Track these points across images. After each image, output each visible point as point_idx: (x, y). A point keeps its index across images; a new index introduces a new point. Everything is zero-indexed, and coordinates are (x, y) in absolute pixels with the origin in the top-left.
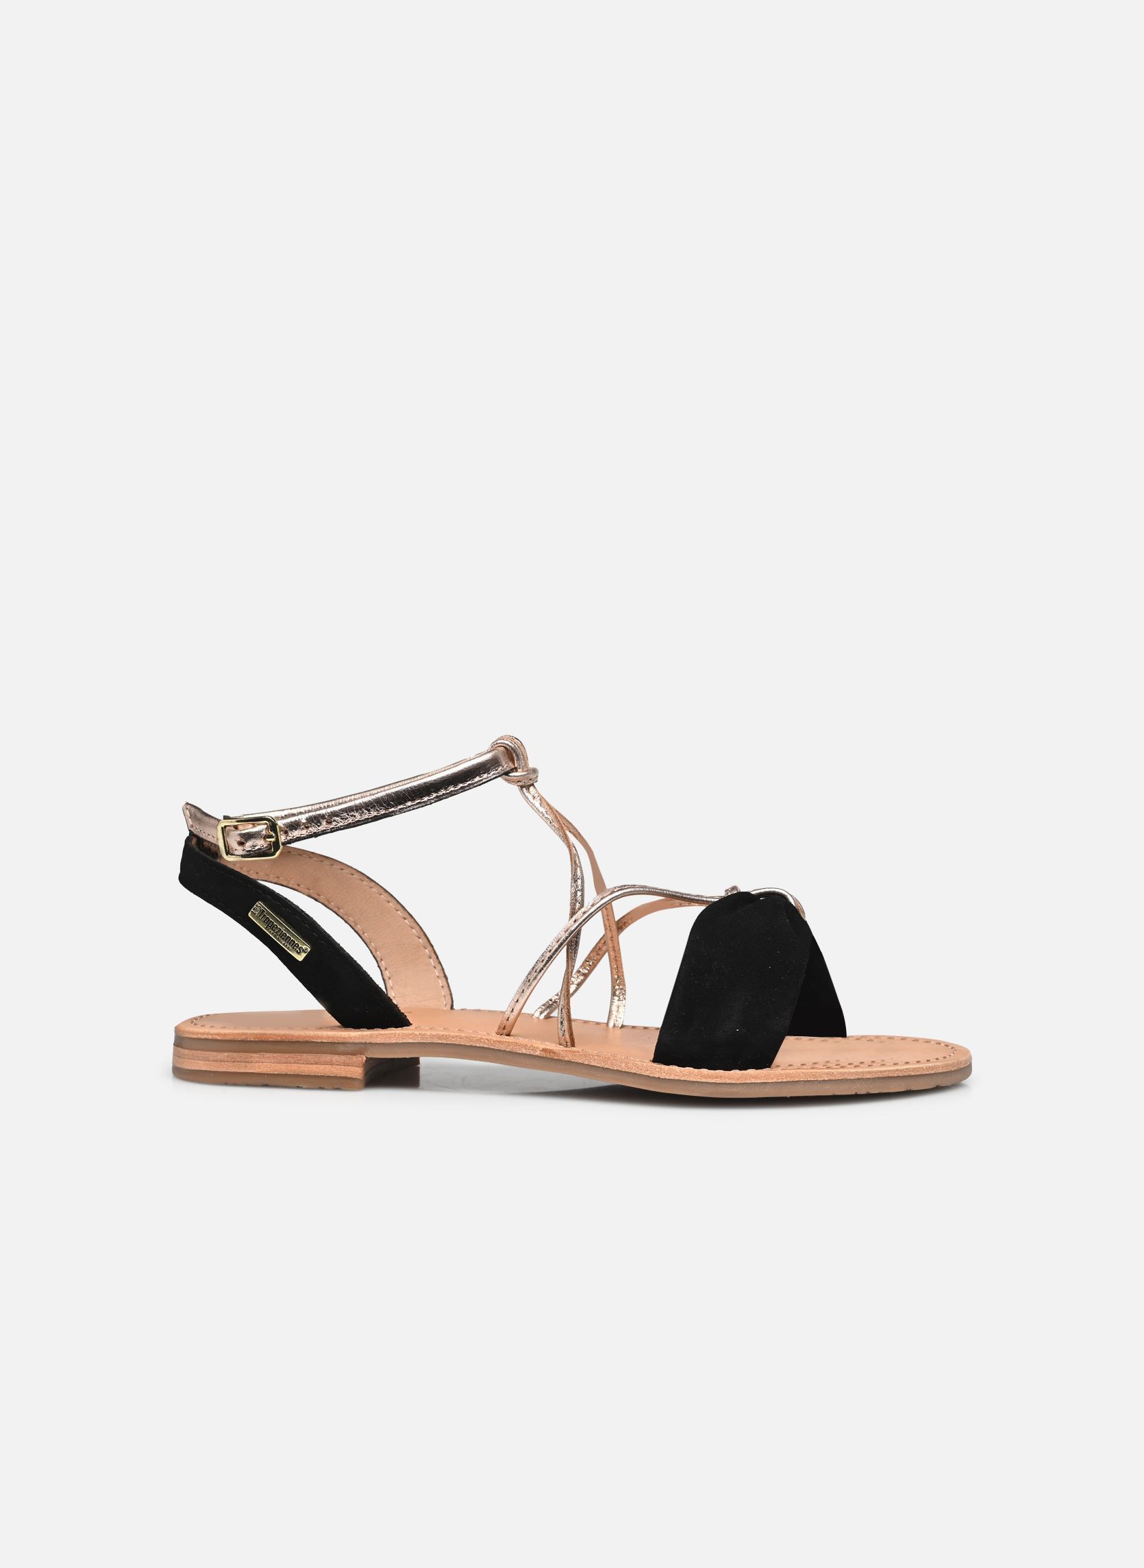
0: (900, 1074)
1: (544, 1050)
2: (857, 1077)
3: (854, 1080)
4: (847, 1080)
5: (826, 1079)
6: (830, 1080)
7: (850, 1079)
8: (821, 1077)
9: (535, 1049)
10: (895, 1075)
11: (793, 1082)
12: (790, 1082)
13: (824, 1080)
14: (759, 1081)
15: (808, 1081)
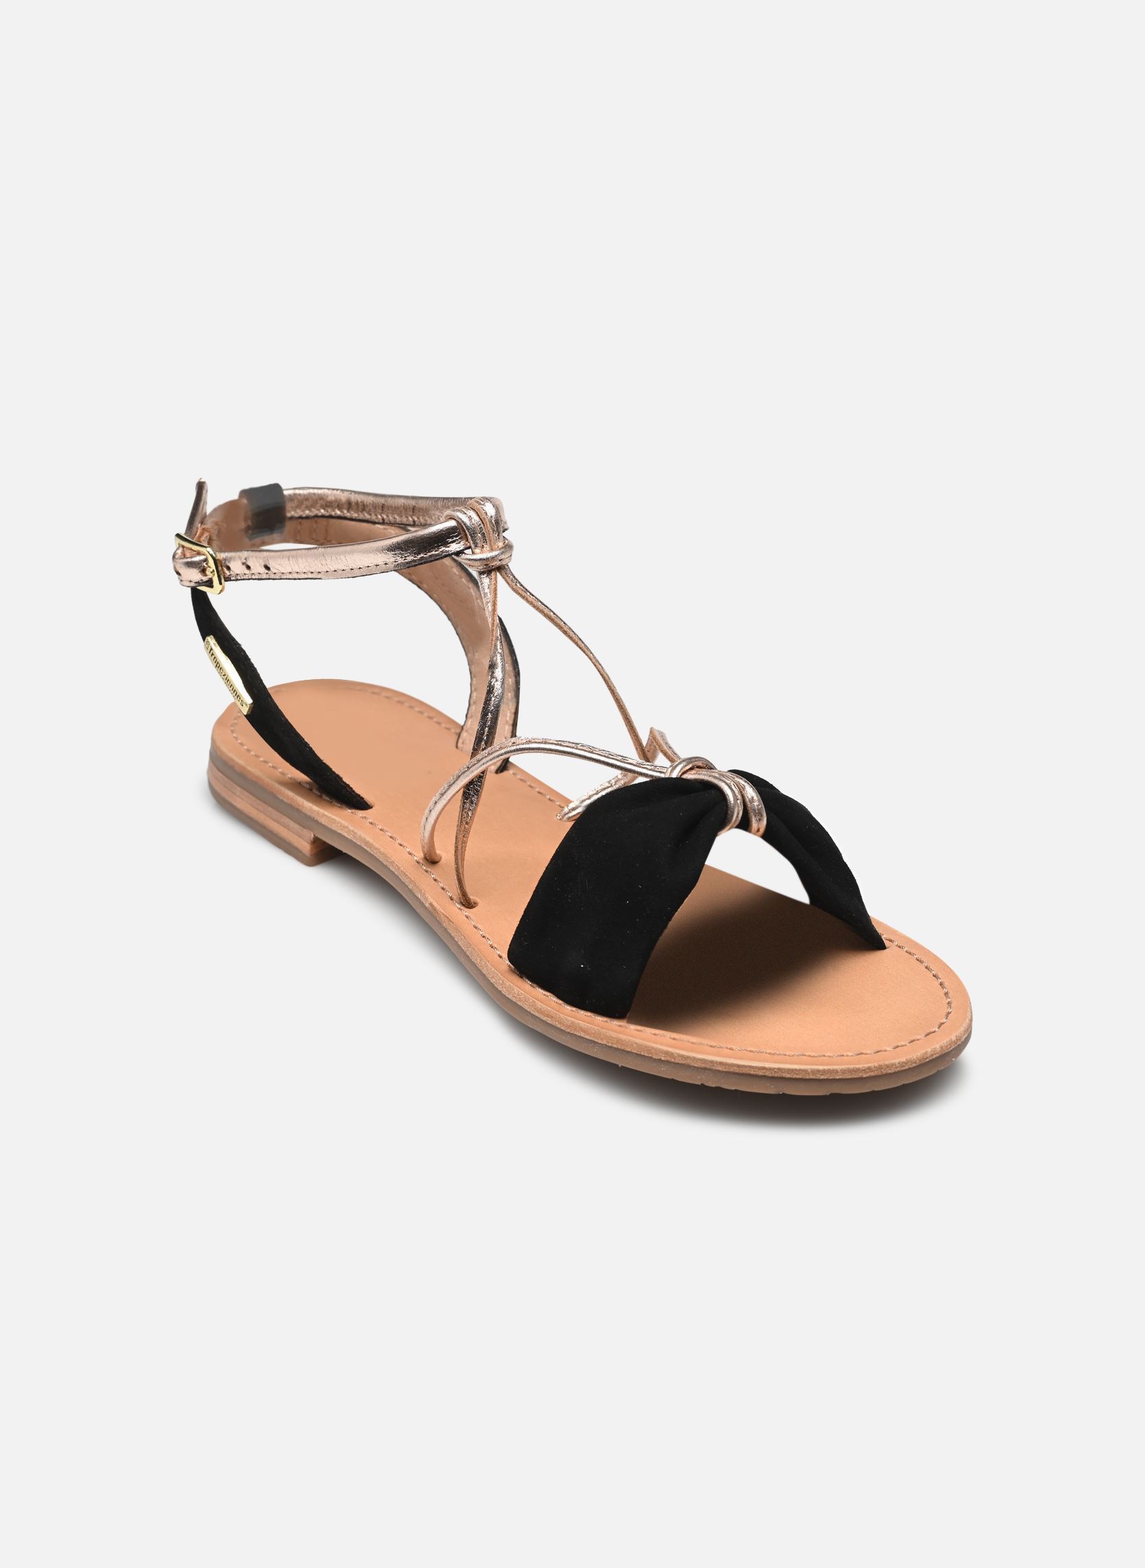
0: (768, 1074)
1: (431, 904)
2: (703, 1066)
3: (698, 1068)
4: (689, 1066)
5: (663, 1059)
6: (667, 1061)
7: (694, 1067)
8: (657, 1054)
9: (426, 899)
10: (760, 1073)
11: (623, 1050)
12: (620, 1050)
13: (660, 1060)
14: (588, 1037)
15: (640, 1055)
